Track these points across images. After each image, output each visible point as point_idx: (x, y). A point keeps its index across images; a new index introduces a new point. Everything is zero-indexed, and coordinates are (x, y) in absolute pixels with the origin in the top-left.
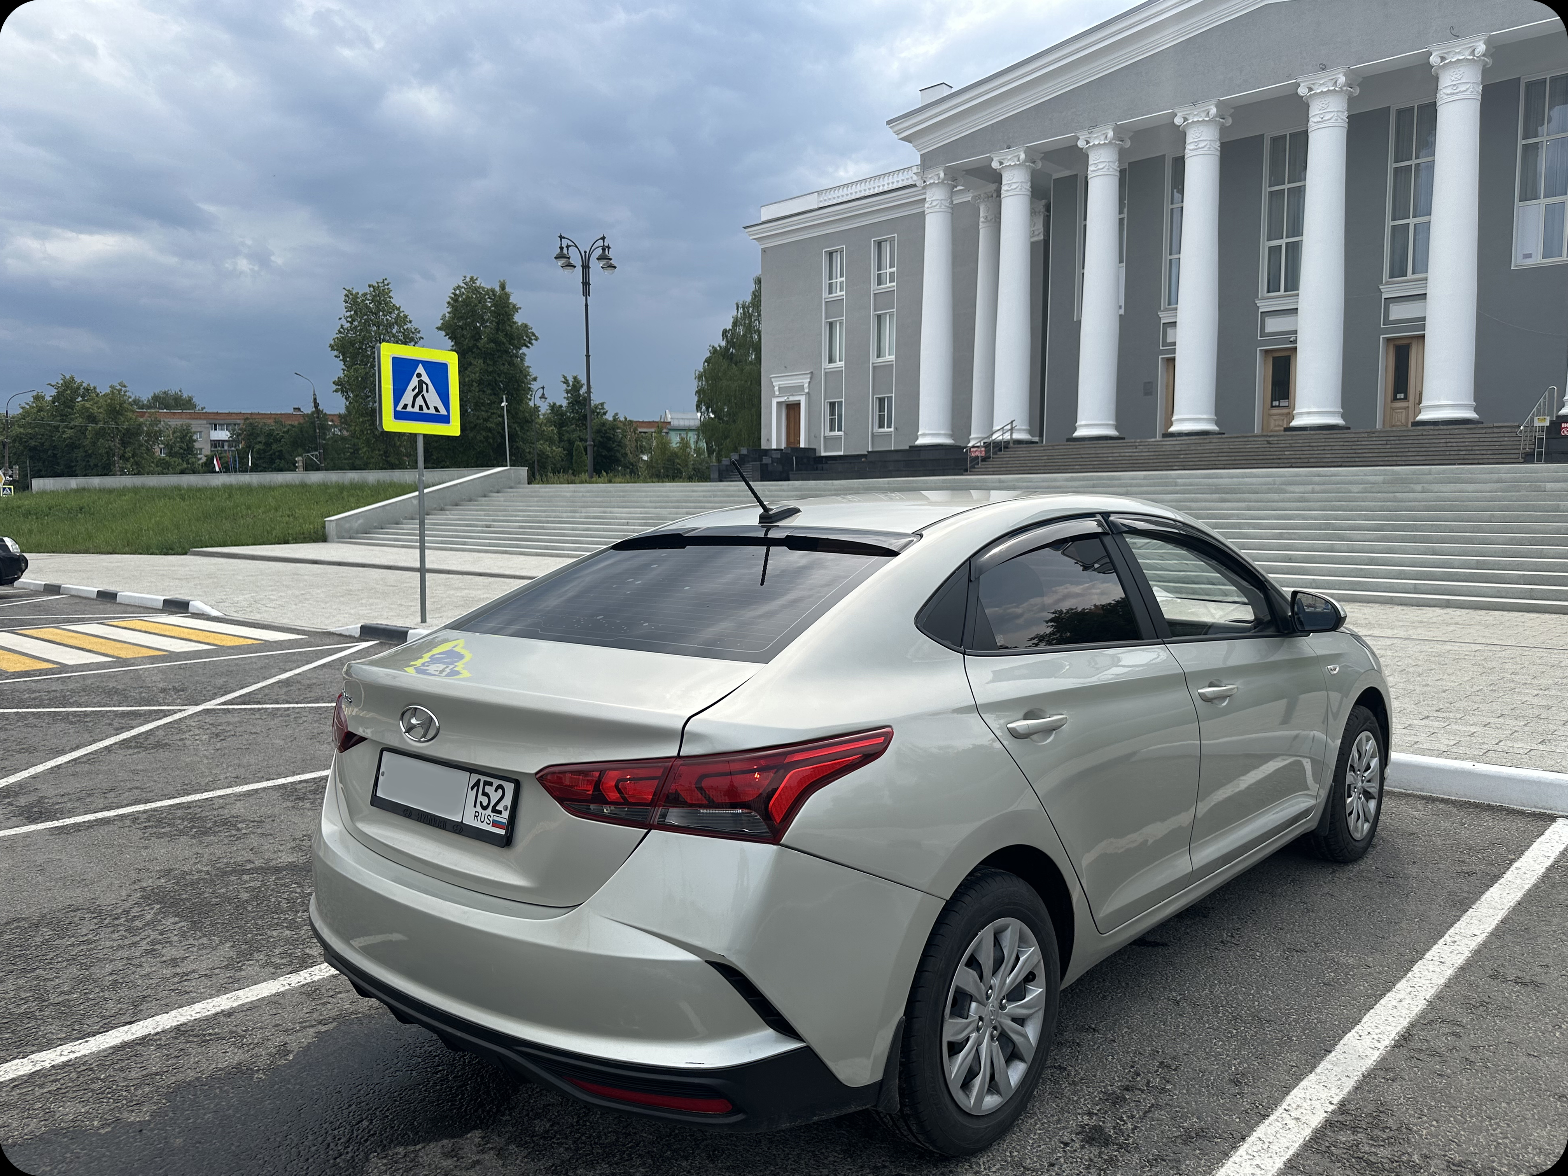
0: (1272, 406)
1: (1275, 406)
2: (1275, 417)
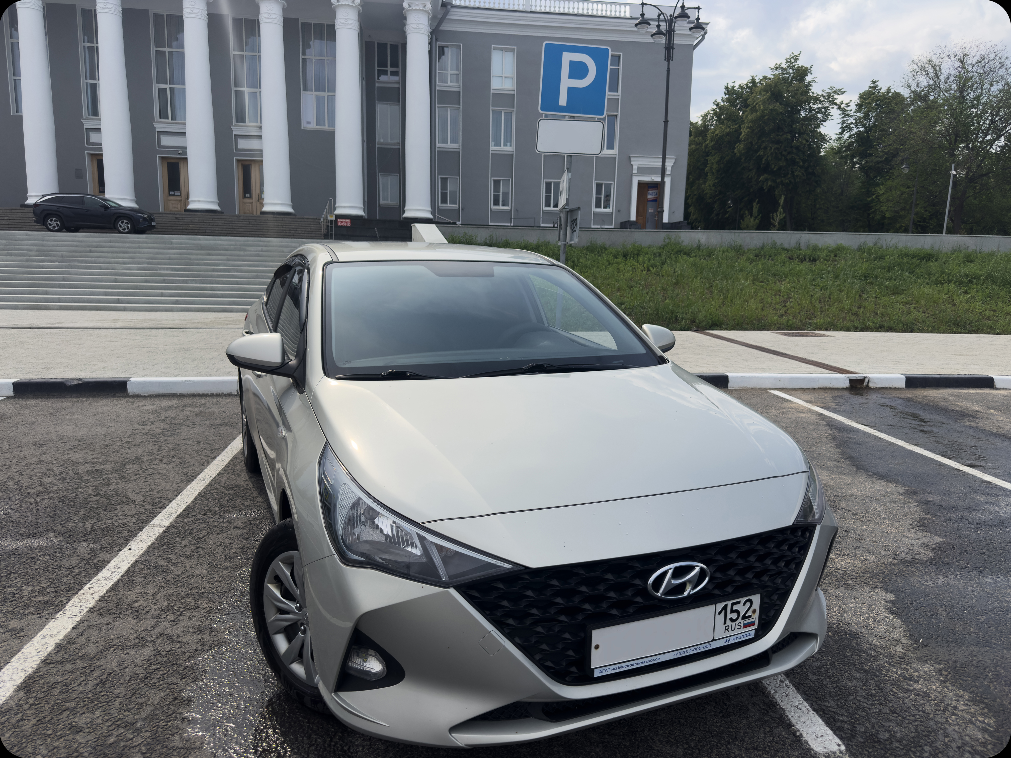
0: (170, 195)
1: (172, 195)
2: (173, 202)
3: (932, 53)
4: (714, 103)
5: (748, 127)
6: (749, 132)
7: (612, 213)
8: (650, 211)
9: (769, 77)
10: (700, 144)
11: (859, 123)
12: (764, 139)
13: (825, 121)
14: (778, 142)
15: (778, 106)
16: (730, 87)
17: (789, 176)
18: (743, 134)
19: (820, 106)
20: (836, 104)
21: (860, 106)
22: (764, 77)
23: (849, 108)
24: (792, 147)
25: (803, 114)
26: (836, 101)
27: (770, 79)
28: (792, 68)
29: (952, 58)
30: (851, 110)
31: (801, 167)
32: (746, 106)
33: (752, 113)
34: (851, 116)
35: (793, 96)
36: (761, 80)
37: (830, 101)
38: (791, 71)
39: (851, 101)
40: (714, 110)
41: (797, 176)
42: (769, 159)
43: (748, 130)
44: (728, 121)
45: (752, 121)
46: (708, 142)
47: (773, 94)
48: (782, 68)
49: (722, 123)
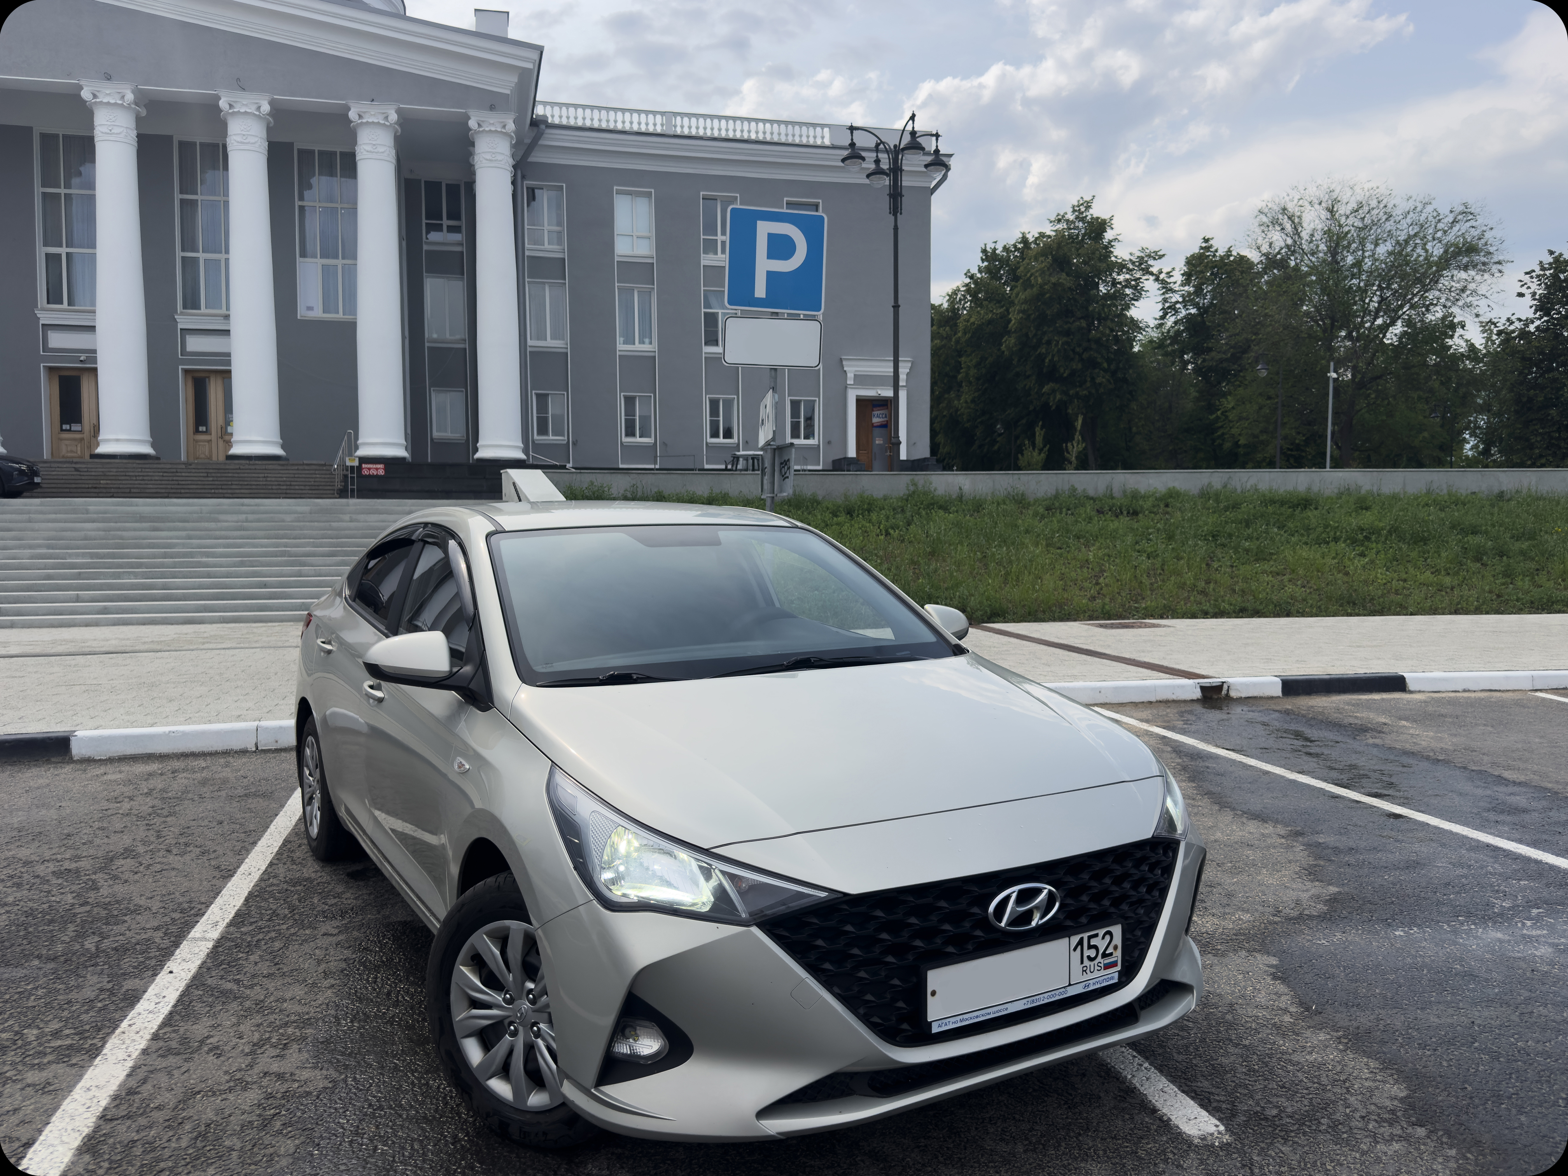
0: (63, 430)
1: (67, 430)
3: (1287, 198)
4: (966, 274)
5: (1020, 312)
6: (1022, 318)
7: (819, 445)
8: (877, 442)
9: (1048, 233)
10: (948, 338)
11: (1188, 301)
12: (1045, 328)
13: (1137, 300)
14: (1068, 333)
15: (1064, 279)
16: (988, 249)
17: (1088, 384)
18: (1013, 322)
19: (1128, 276)
20: (1152, 274)
21: (1188, 277)
22: (1040, 233)
23: (1172, 280)
24: (1089, 340)
25: (1103, 289)
26: (1151, 269)
27: (1049, 237)
28: (1083, 220)
29: (1317, 206)
30: (1175, 283)
31: (1105, 371)
32: (1016, 279)
33: (1025, 290)
34: (1175, 291)
35: (1084, 262)
36: (1037, 239)
37: (1143, 270)
38: (1081, 224)
39: (1173, 269)
40: (967, 285)
41: (1100, 384)
42: (1056, 359)
43: (1021, 314)
44: (990, 302)
45: (1025, 302)
46: (960, 334)
47: (1055, 260)
48: (1068, 221)
49: (981, 306)
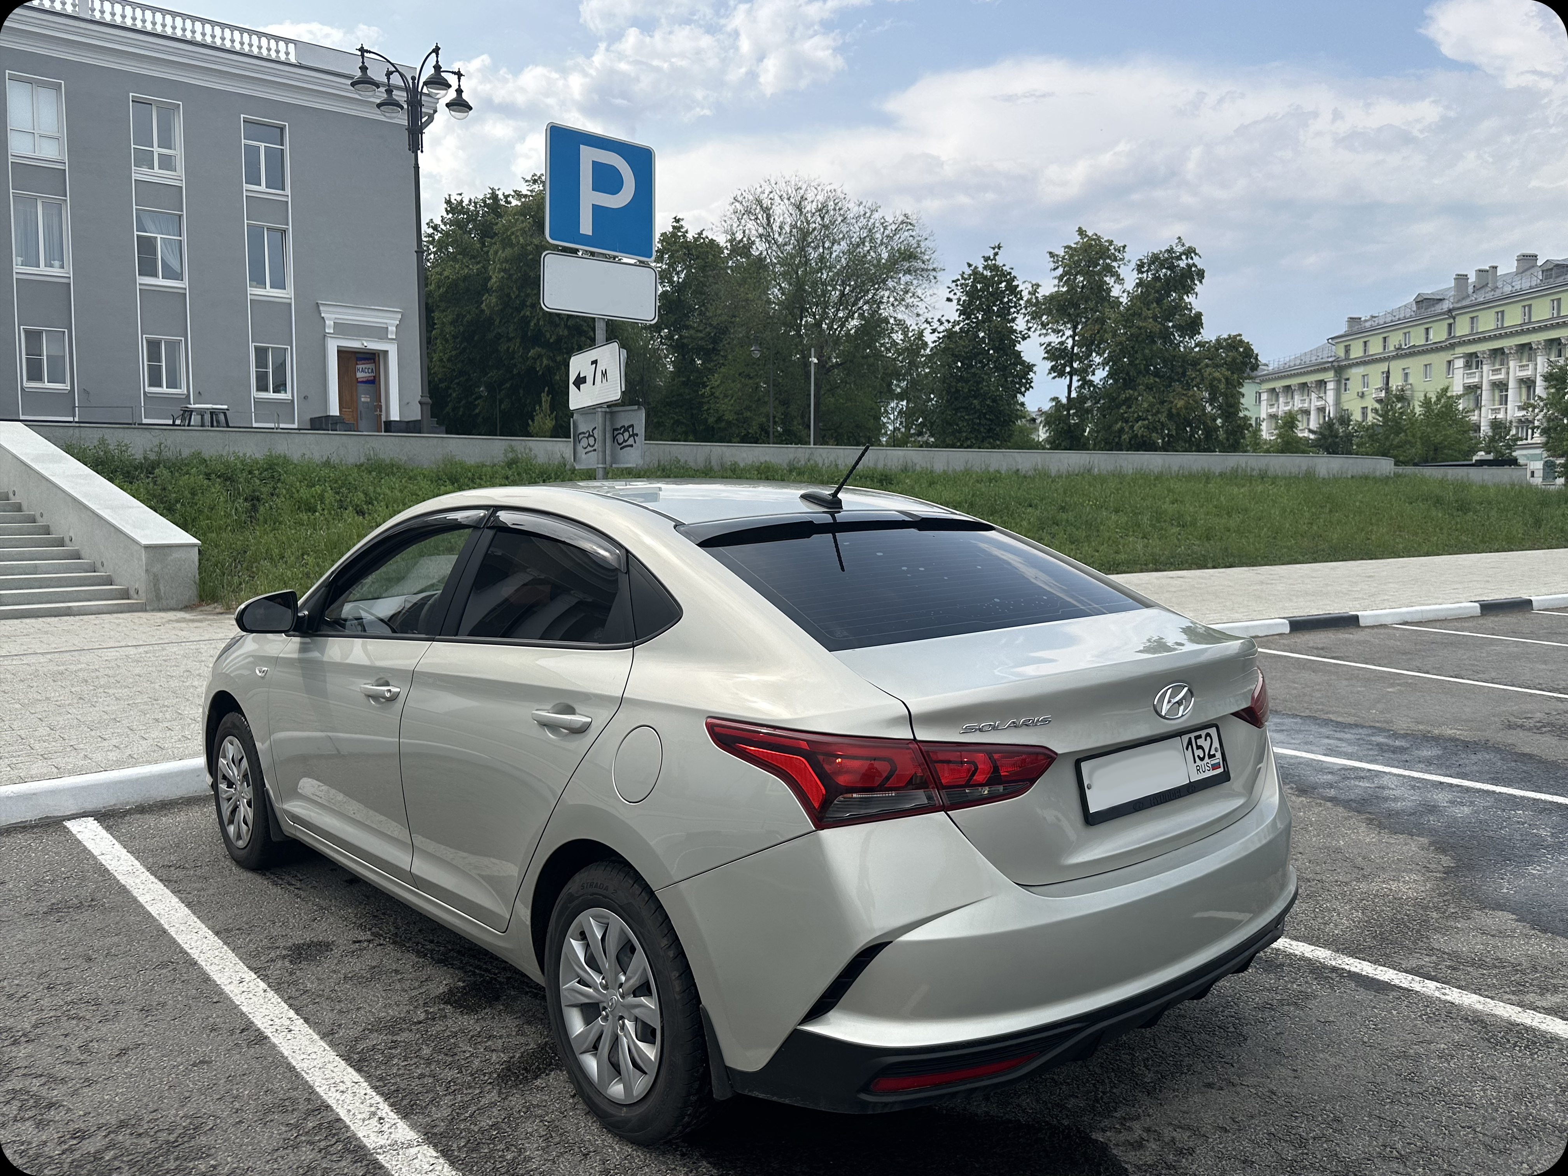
3: (760, 189)
6: (503, 277)
7: (293, 401)
8: (363, 399)
16: (453, 201)
18: (494, 280)
29: (786, 201)
43: (502, 274)
